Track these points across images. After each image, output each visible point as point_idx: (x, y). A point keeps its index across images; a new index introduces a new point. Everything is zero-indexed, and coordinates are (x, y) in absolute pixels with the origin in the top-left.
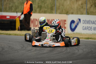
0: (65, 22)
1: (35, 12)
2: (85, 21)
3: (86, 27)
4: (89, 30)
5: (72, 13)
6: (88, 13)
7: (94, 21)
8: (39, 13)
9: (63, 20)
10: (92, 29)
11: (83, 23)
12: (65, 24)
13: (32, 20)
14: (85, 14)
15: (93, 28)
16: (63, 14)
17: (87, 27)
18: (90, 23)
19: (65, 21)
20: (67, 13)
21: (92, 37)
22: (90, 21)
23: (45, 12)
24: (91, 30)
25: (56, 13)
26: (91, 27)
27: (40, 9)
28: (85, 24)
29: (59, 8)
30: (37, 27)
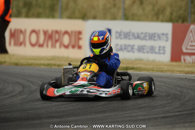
0: (81, 36)
1: (18, 15)
2: (121, 32)
3: (123, 47)
4: (129, 51)
5: (95, 18)
6: (126, 18)
7: (138, 34)
9: (75, 32)
10: (134, 50)
11: (117, 38)
12: (80, 39)
13: (13, 31)
14: (120, 19)
15: (136, 47)
16: (76, 18)
17: (125, 45)
19: (80, 33)
20: (84, 17)
21: (135, 66)
22: (130, 33)
23: (38, 16)
24: (133, 52)
25: (61, 17)
26: (134, 46)
27: (29, 10)
28: (121, 38)
29: (67, 8)
30: (23, 46)
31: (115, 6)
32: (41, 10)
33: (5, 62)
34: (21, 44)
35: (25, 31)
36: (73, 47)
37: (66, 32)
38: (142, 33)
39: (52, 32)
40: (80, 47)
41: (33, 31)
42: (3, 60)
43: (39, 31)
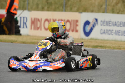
2: (104, 21)
3: (105, 30)
4: (109, 34)
7: (115, 22)
9: (74, 21)
10: (113, 33)
11: (101, 25)
12: (77, 25)
13: (33, 19)
15: (114, 31)
17: (107, 30)
18: (111, 25)
19: (77, 21)
22: (110, 21)
24: (112, 34)
25: (65, 11)
26: (112, 30)
28: (104, 25)
30: (39, 30)
34: (38, 29)
35: (41, 19)
36: (73, 31)
37: (68, 21)
38: (118, 22)
40: (77, 31)
41: (46, 20)
43: (50, 20)
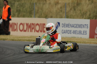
1: (14, 16)
2: (65, 24)
3: (66, 31)
4: (69, 33)
5: (51, 17)
7: (73, 25)
8: (18, 17)
9: (42, 24)
10: (71, 33)
11: (63, 27)
13: (11, 24)
14: (64, 18)
16: (42, 17)
17: (67, 30)
18: (69, 26)
19: (44, 24)
20: (46, 17)
21: (72, 41)
22: (69, 24)
23: (24, 16)
24: (71, 34)
25: (35, 17)
26: (71, 30)
27: (19, 13)
28: (65, 27)
29: (37, 13)
31: (61, 11)
32: (25, 14)
33: (7, 39)
34: (15, 30)
35: (17, 23)
36: (41, 31)
37: (37, 24)
38: (75, 24)
39: (31, 24)
41: (21, 24)
42: (6, 38)
43: (24, 23)
